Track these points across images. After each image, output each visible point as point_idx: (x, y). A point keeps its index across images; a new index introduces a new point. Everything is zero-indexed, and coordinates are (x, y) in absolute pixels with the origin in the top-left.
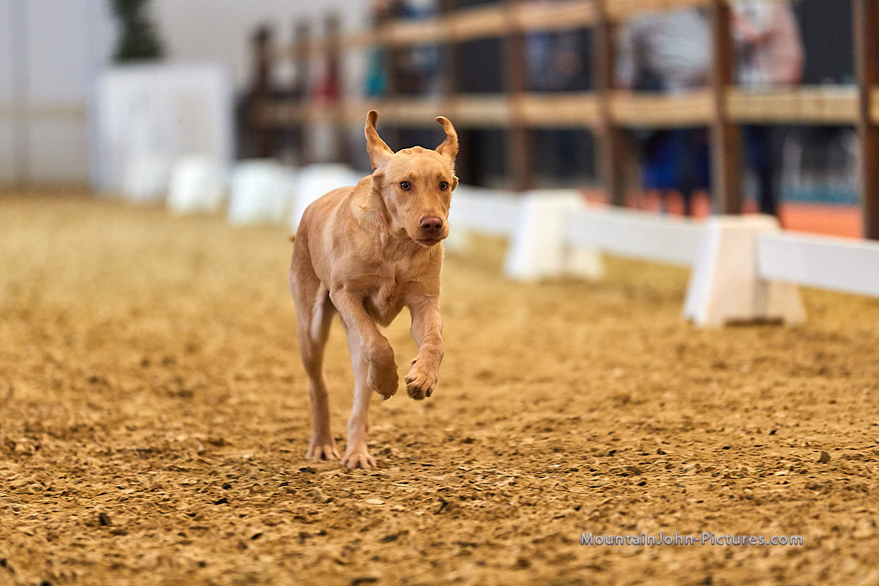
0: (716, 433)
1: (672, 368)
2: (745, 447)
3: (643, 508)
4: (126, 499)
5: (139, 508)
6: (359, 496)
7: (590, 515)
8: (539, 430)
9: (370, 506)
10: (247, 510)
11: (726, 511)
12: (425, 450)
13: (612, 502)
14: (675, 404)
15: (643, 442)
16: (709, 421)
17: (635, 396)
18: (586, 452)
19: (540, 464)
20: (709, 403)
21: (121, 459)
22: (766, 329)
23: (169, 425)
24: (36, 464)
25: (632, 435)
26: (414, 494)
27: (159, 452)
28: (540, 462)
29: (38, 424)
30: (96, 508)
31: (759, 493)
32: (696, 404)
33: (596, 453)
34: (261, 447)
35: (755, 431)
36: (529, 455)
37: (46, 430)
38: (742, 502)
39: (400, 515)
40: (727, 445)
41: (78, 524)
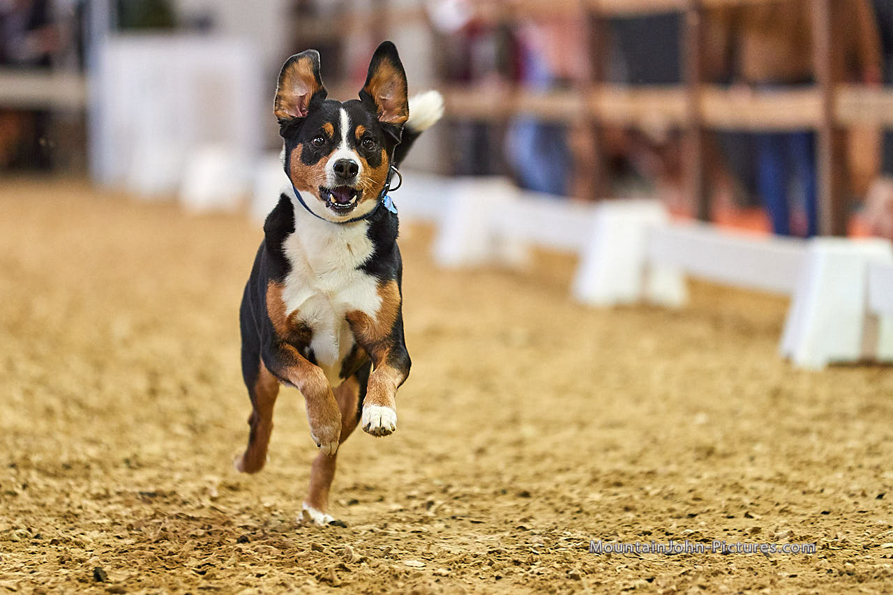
0: (813, 495)
1: (764, 415)
2: (847, 513)
3: (726, 581)
4: (126, 551)
5: (140, 562)
6: (397, 556)
7: (664, 587)
8: (608, 484)
9: (408, 569)
10: (264, 569)
11: (823, 588)
12: (475, 504)
13: (691, 573)
14: (767, 459)
15: (728, 503)
16: (806, 480)
17: (720, 447)
18: (662, 512)
19: (608, 526)
20: (806, 458)
21: (120, 502)
22: (875, 372)
23: (177, 465)
24: (22, 505)
25: (716, 494)
26: (460, 556)
27: (165, 496)
28: (608, 523)
29: (25, 458)
30: (91, 561)
31: (861, 568)
32: (791, 459)
33: (674, 514)
34: (284, 494)
35: (859, 493)
36: (595, 514)
37: (35, 464)
38: (841, 578)
39: (443, 580)
40: (827, 510)
41: (68, 579)
